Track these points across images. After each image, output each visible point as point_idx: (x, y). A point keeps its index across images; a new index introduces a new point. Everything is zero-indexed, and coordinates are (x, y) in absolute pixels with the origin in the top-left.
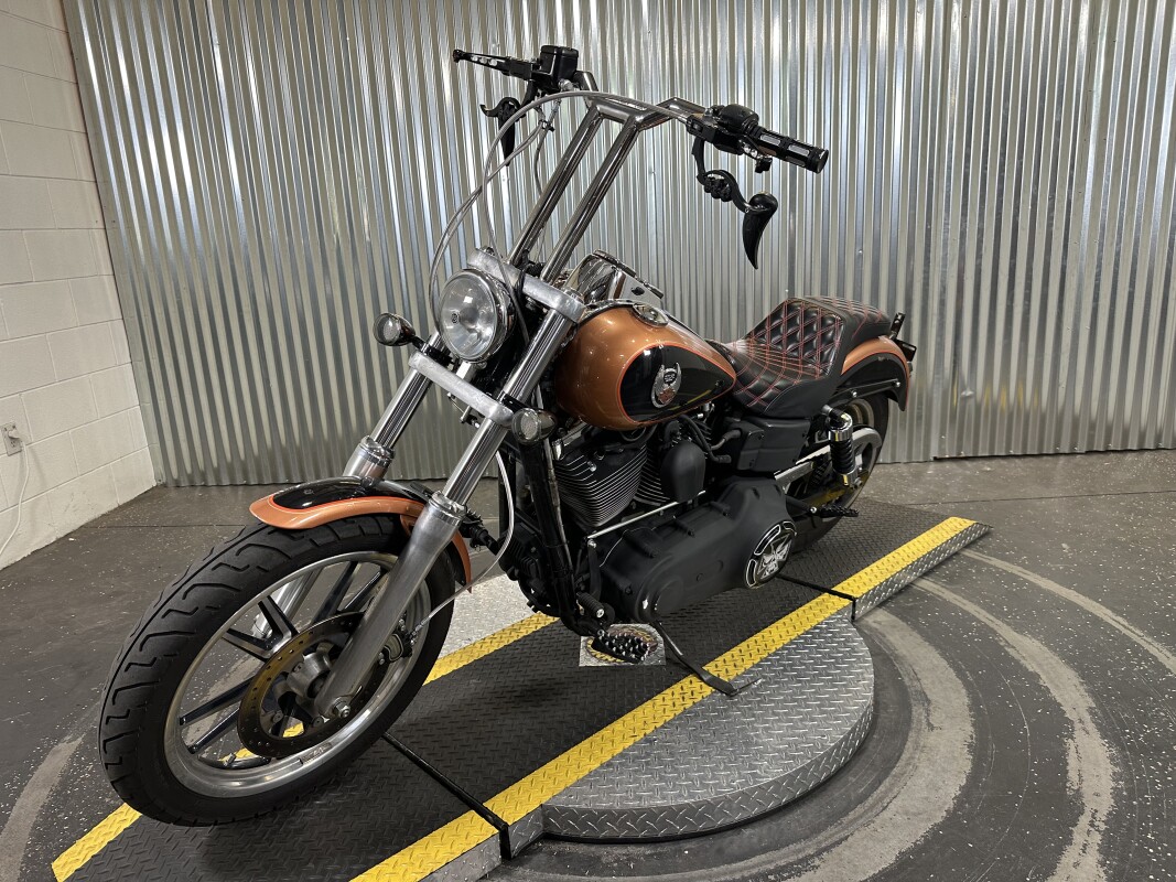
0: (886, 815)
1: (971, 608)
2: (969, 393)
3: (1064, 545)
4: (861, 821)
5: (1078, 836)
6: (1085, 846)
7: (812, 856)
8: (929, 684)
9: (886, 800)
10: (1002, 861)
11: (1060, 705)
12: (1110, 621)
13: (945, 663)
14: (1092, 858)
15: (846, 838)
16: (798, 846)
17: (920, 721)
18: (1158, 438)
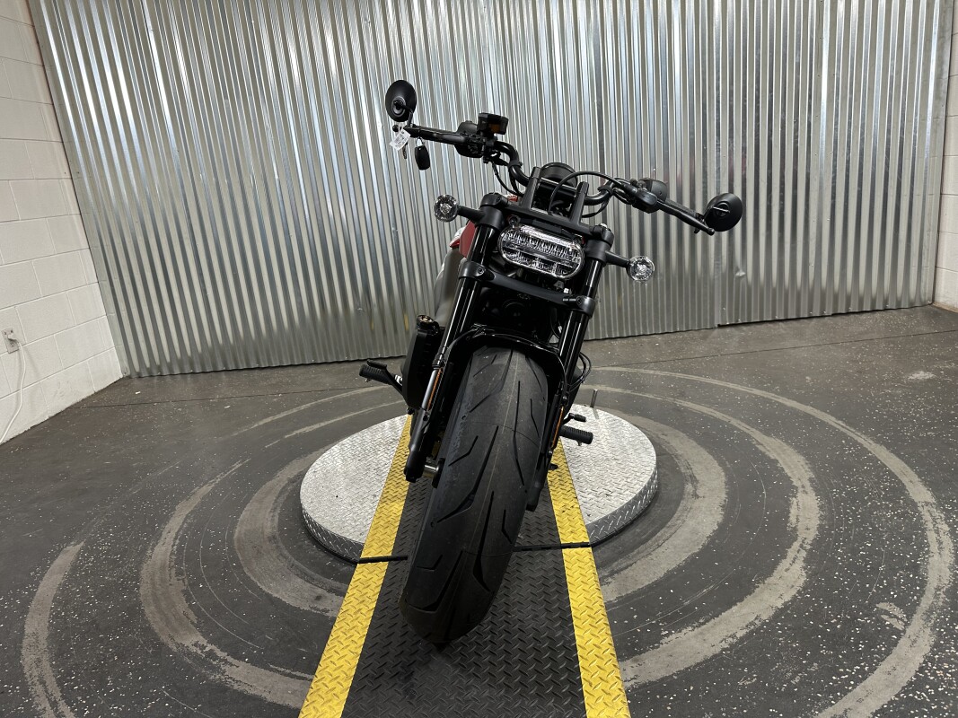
0: (660, 550)
1: (734, 422)
2: (741, 273)
3: (807, 378)
4: (642, 555)
5: (791, 553)
6: (795, 559)
7: (607, 576)
8: (697, 470)
9: (661, 542)
10: (737, 571)
11: (789, 478)
12: (833, 424)
13: (711, 457)
14: (800, 564)
15: (631, 565)
17: (689, 494)
18: (886, 302)
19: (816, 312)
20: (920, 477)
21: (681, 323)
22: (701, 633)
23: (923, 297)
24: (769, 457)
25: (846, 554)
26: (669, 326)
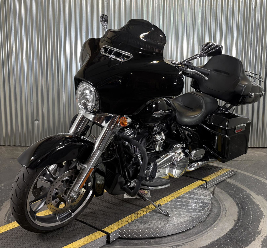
1: (245, 188)
4: (200, 236)
6: (258, 241)
8: (228, 207)
10: (236, 244)
11: (263, 212)
15: (196, 239)
16: (183, 241)
17: (222, 215)
24: (256, 204)
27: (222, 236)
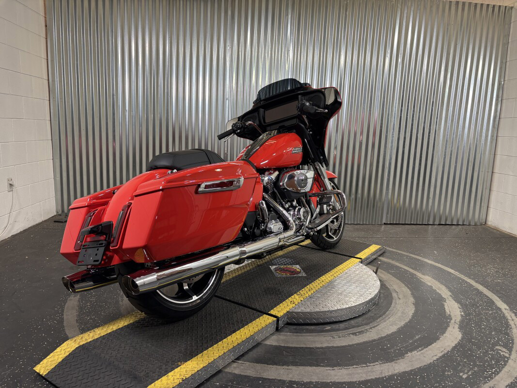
1: (406, 268)
3: (435, 252)
4: (382, 322)
5: (451, 325)
6: (454, 327)
7: (369, 329)
9: (389, 316)
11: (440, 294)
13: (401, 283)
14: (456, 330)
15: (379, 325)
16: (364, 327)
17: (395, 297)
19: (431, 222)
20: (500, 298)
21: (366, 220)
22: (422, 354)
23: (481, 221)
24: (428, 285)
25: (476, 326)
26: (360, 220)
27: (407, 320)
